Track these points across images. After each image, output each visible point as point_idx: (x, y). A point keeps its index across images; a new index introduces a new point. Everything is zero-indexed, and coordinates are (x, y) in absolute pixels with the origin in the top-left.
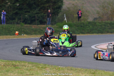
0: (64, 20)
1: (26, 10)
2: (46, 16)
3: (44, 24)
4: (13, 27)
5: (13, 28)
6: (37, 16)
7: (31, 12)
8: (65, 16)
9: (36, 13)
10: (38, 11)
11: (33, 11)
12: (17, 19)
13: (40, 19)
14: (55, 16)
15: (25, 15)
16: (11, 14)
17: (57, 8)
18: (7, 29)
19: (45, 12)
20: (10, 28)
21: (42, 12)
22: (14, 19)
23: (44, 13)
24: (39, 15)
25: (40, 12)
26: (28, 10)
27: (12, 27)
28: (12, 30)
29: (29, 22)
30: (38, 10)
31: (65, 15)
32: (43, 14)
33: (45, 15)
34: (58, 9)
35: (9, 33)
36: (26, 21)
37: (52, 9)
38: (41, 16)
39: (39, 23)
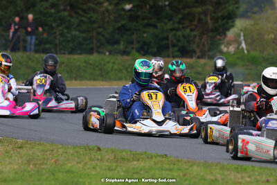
0: (241, 47)
1: (146, 21)
2: (195, 36)
3: (192, 57)
4: (112, 61)
5: (114, 63)
6: (174, 35)
7: (159, 25)
8: (242, 38)
9: (172, 30)
10: (176, 25)
11: (163, 24)
12: (122, 43)
13: (180, 44)
14: (218, 37)
15: (144, 32)
16: (110, 29)
17: (223, 17)
18: (97, 66)
19: (194, 27)
20: (105, 65)
21: (188, 27)
22: (117, 42)
23: (192, 30)
24: (179, 33)
25: (181, 26)
26: (152, 22)
27: (108, 62)
28: (109, 69)
29: (155, 50)
30: (177, 20)
31: (242, 34)
32: (188, 31)
33: (193, 33)
34: (225, 21)
35: (102, 76)
36: (146, 48)
37: (211, 19)
38: (184, 37)
39: (178, 53)
